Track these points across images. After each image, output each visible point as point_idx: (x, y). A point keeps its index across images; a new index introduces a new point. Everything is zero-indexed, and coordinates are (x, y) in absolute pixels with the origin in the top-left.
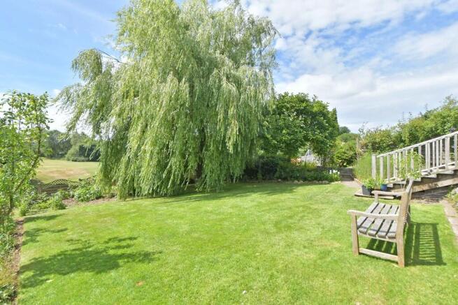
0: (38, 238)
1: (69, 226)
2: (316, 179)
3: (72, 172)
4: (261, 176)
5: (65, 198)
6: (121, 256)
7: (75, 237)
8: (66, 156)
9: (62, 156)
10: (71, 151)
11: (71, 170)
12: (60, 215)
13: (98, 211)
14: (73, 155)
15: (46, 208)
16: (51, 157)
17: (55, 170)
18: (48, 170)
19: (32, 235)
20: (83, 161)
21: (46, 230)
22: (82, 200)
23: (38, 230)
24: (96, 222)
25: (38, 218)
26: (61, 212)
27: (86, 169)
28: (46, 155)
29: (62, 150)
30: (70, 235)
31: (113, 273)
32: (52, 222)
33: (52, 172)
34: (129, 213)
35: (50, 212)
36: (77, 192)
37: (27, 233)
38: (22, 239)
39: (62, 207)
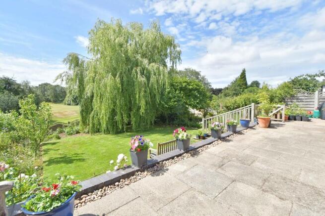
0: (49, 153)
1: (60, 148)
2: (193, 126)
4: (168, 123)
5: (61, 132)
6: (75, 160)
7: (62, 153)
8: (64, 101)
9: (61, 102)
11: (66, 112)
12: (58, 143)
13: (75, 141)
15: (51, 138)
16: (55, 102)
17: (57, 111)
19: (46, 151)
21: (51, 149)
22: (69, 135)
23: (49, 149)
24: (71, 147)
25: (48, 144)
26: (58, 141)
28: (52, 100)
29: (62, 97)
30: (60, 152)
31: (70, 165)
32: (54, 146)
34: (87, 143)
35: (54, 141)
36: (67, 130)
37: (44, 151)
38: (43, 153)
39: (59, 138)
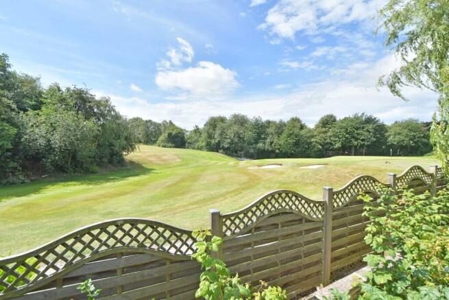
3: (166, 157)
8: (158, 142)
9: (153, 143)
10: (162, 138)
11: (165, 155)
14: (163, 141)
17: (152, 154)
18: (147, 154)
20: (171, 147)
27: (176, 155)
29: (155, 137)
33: (150, 156)
